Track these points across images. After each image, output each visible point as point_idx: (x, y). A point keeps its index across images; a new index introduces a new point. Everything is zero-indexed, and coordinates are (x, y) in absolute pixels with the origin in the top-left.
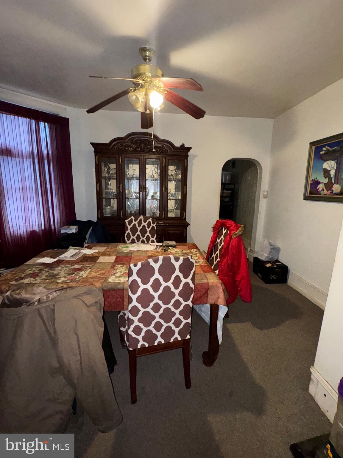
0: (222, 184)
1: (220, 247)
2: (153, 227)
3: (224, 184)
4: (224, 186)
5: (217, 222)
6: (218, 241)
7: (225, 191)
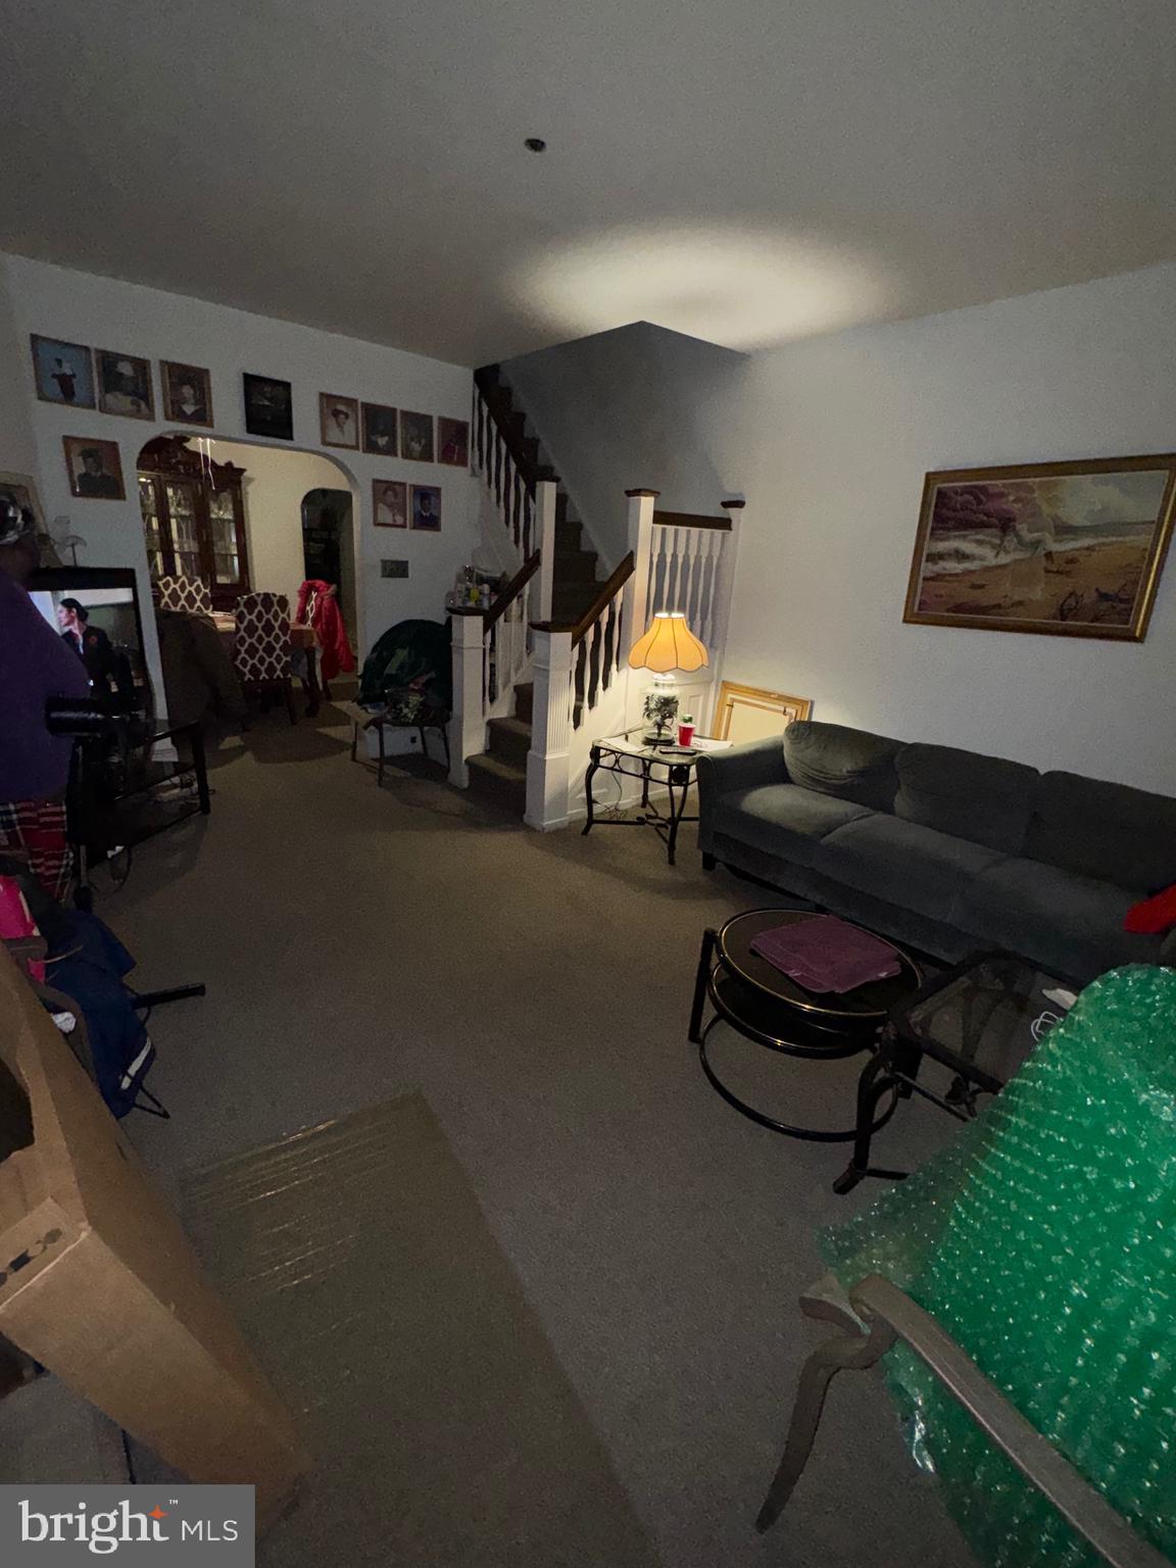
0: (304, 529)
1: (311, 616)
2: (206, 594)
3: (308, 529)
4: (308, 534)
5: (304, 583)
6: (308, 608)
7: (311, 544)
